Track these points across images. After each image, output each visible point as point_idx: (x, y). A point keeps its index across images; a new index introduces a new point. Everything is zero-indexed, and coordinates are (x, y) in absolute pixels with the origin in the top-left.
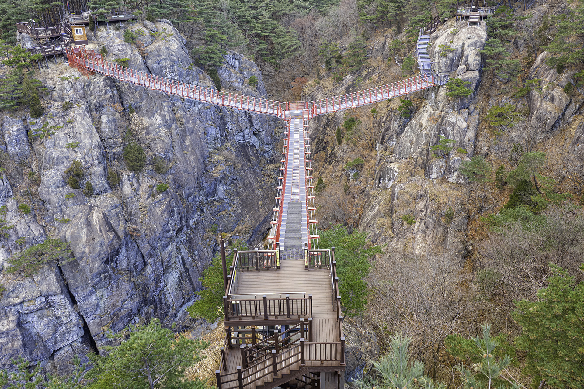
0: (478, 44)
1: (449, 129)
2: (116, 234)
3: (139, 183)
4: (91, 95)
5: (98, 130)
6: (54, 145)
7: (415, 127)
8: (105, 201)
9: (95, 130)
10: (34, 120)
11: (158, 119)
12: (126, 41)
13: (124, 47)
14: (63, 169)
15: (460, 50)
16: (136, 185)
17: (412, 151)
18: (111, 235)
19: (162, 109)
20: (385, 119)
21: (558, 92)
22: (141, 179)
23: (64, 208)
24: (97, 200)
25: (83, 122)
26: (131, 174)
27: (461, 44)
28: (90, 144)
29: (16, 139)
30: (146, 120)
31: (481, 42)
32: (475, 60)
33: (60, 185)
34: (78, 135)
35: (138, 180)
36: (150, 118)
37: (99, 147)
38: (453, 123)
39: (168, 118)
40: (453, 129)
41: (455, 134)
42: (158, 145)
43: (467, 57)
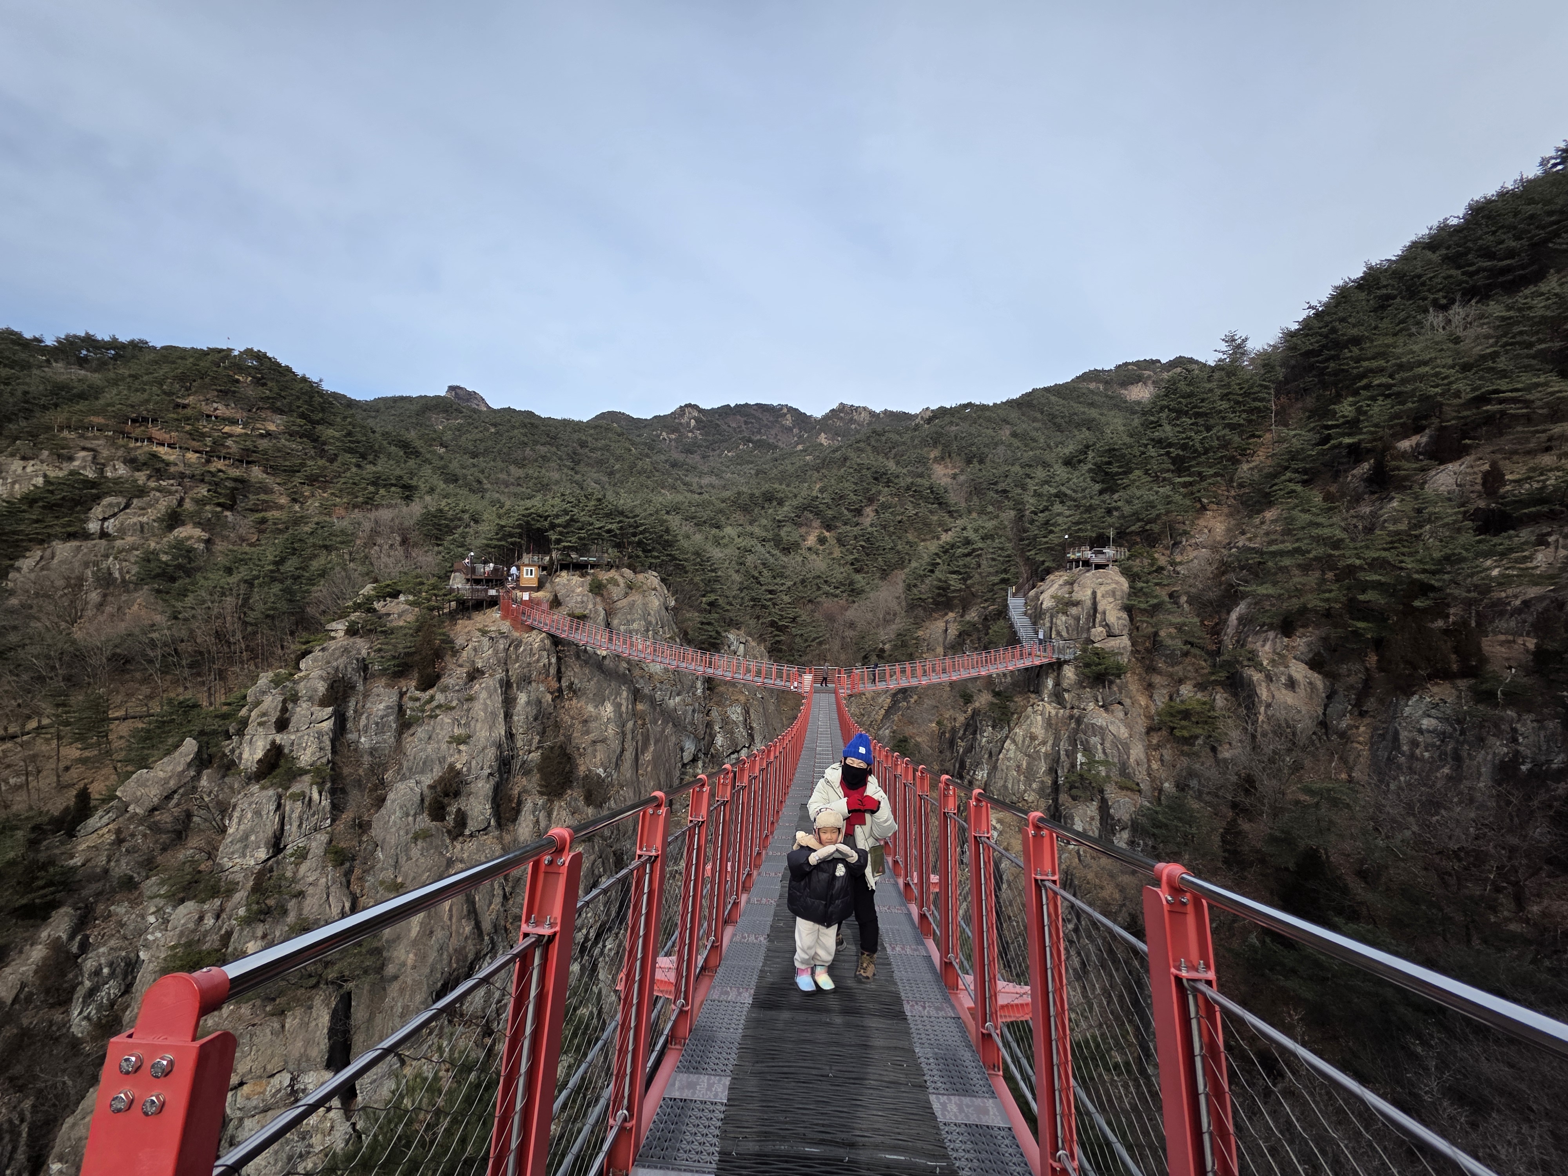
0: (1118, 593)
1: (1095, 740)
2: (478, 926)
3: (550, 821)
4: (517, 660)
5: (508, 716)
6: (430, 738)
7: (1023, 742)
8: (478, 850)
9: (502, 715)
10: (418, 694)
11: (608, 710)
12: (591, 591)
13: (585, 599)
14: (428, 780)
15: (1089, 603)
16: (543, 824)
17: (1022, 787)
18: (468, 928)
19: (618, 694)
20: (961, 732)
21: (1299, 671)
22: (555, 813)
23: (403, 859)
24: (466, 848)
25: (488, 702)
26: (540, 802)
27: (1089, 592)
28: (487, 740)
29: (377, 724)
30: (590, 708)
31: (1122, 591)
32: (1119, 618)
33: (412, 813)
34: (472, 724)
35: (549, 815)
36: (596, 706)
37: (500, 746)
38: (1101, 727)
39: (624, 709)
40: (1103, 739)
41: (1108, 751)
42: (598, 754)
43: (1104, 613)
